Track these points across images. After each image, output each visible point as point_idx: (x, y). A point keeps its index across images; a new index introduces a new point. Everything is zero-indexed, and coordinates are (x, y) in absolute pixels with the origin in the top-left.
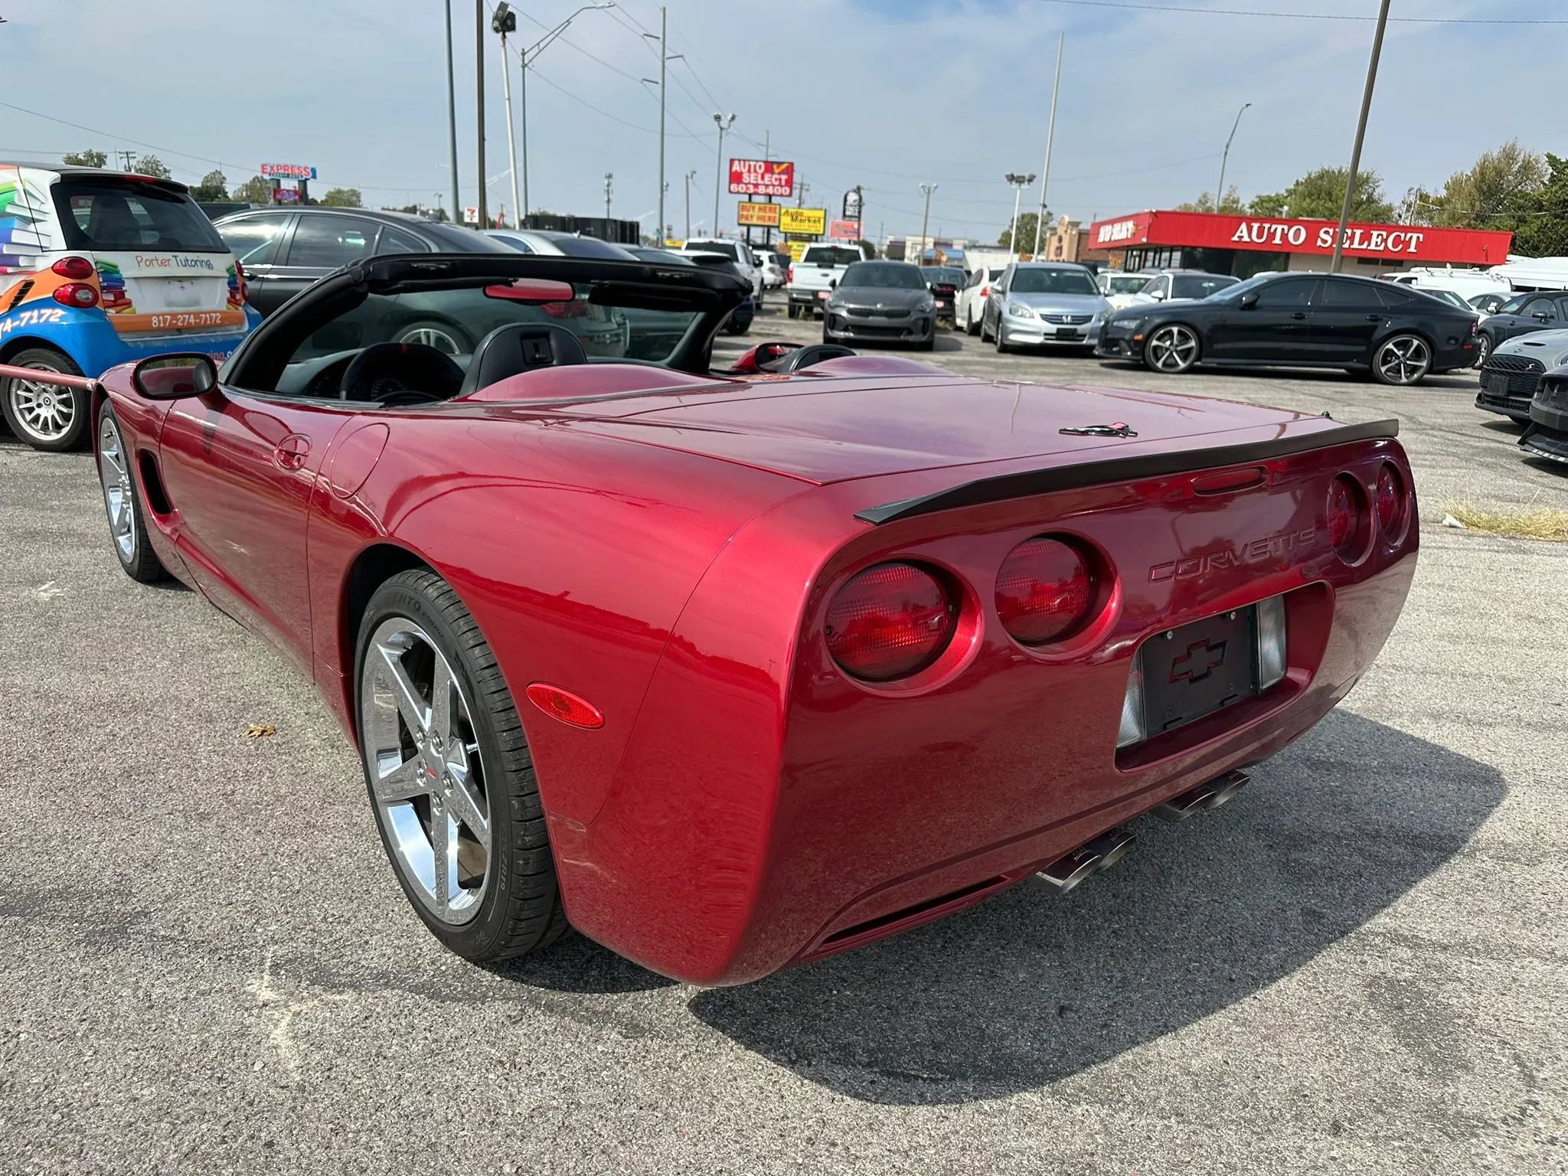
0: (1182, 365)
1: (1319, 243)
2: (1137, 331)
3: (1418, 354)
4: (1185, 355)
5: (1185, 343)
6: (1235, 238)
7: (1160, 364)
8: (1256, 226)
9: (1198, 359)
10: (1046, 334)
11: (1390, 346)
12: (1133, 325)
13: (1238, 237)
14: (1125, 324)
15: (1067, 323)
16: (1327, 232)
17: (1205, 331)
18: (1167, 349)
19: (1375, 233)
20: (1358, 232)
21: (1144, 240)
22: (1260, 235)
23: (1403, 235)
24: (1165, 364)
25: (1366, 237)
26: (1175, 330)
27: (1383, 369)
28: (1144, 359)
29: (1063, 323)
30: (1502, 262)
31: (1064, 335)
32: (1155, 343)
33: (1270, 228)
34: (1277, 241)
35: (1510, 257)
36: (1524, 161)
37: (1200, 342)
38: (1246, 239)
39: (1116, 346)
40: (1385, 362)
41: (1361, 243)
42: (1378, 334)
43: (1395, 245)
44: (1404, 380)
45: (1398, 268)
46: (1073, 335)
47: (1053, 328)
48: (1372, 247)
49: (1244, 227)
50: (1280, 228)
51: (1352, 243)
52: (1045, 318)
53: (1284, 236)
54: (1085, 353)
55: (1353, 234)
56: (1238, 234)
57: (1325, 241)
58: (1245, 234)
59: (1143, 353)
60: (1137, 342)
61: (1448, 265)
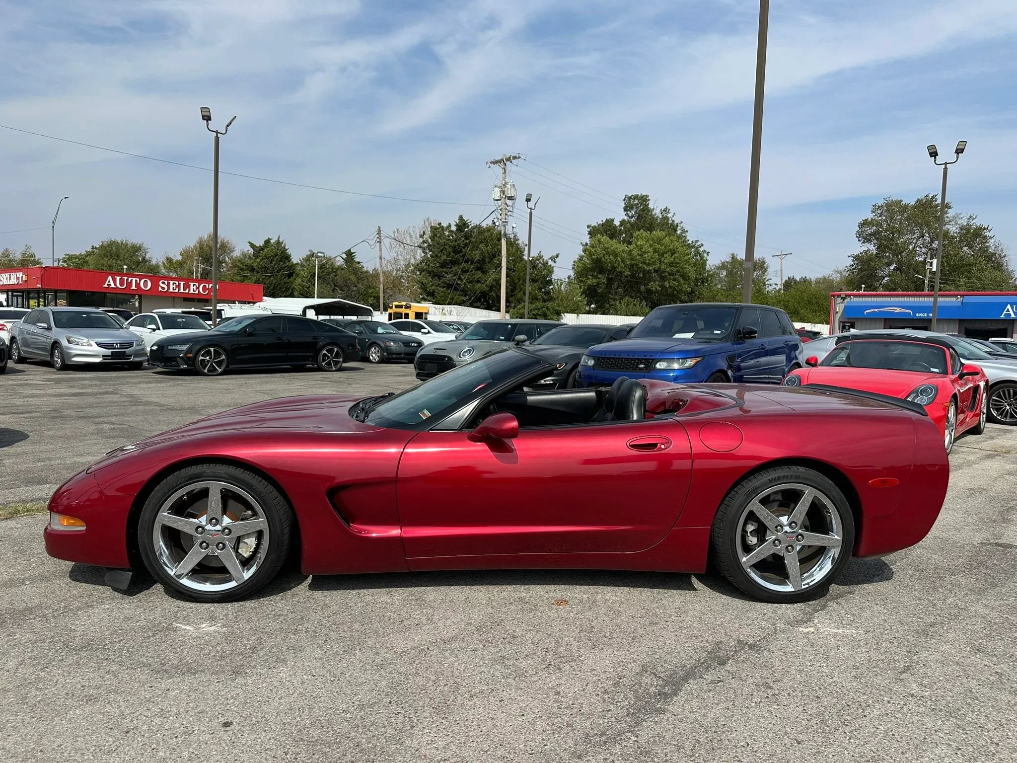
0: (220, 370)
1: (160, 289)
2: (189, 351)
3: (337, 356)
4: (219, 364)
5: (219, 358)
6: (106, 286)
7: (206, 371)
8: (118, 278)
9: (228, 366)
10: (103, 356)
11: (325, 352)
12: (185, 348)
13: (108, 285)
14: (179, 348)
15: (118, 348)
16: (163, 283)
17: (229, 348)
18: (208, 361)
19: (192, 284)
20: (182, 283)
21: (39, 286)
22: (122, 283)
23: (207, 285)
24: (208, 371)
25: (187, 286)
26: (212, 349)
27: (324, 364)
28: (195, 368)
29: (115, 348)
30: (261, 300)
31: (117, 356)
32: (201, 358)
33: (127, 280)
34: (134, 287)
35: (264, 298)
36: (221, 242)
37: (227, 356)
38: (113, 286)
39: (174, 361)
40: (324, 361)
41: (185, 289)
42: (319, 346)
43: (204, 291)
44: (334, 369)
45: (207, 304)
46: (123, 356)
47: (108, 352)
48: (192, 291)
49: (110, 278)
50: (134, 280)
51: (179, 290)
52: (100, 345)
53: (137, 285)
54: (137, 366)
55: (179, 284)
56: (107, 283)
57: (163, 288)
58: (112, 282)
59: (193, 364)
60: (189, 358)
61: (237, 302)
